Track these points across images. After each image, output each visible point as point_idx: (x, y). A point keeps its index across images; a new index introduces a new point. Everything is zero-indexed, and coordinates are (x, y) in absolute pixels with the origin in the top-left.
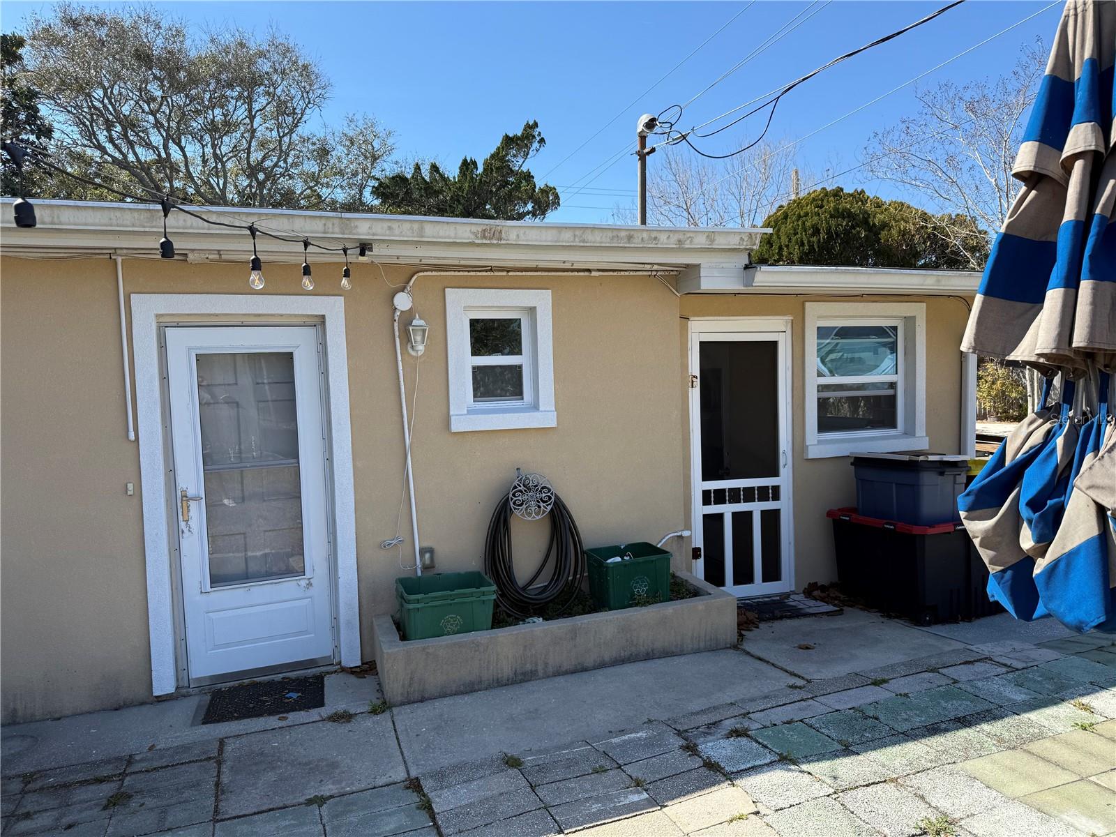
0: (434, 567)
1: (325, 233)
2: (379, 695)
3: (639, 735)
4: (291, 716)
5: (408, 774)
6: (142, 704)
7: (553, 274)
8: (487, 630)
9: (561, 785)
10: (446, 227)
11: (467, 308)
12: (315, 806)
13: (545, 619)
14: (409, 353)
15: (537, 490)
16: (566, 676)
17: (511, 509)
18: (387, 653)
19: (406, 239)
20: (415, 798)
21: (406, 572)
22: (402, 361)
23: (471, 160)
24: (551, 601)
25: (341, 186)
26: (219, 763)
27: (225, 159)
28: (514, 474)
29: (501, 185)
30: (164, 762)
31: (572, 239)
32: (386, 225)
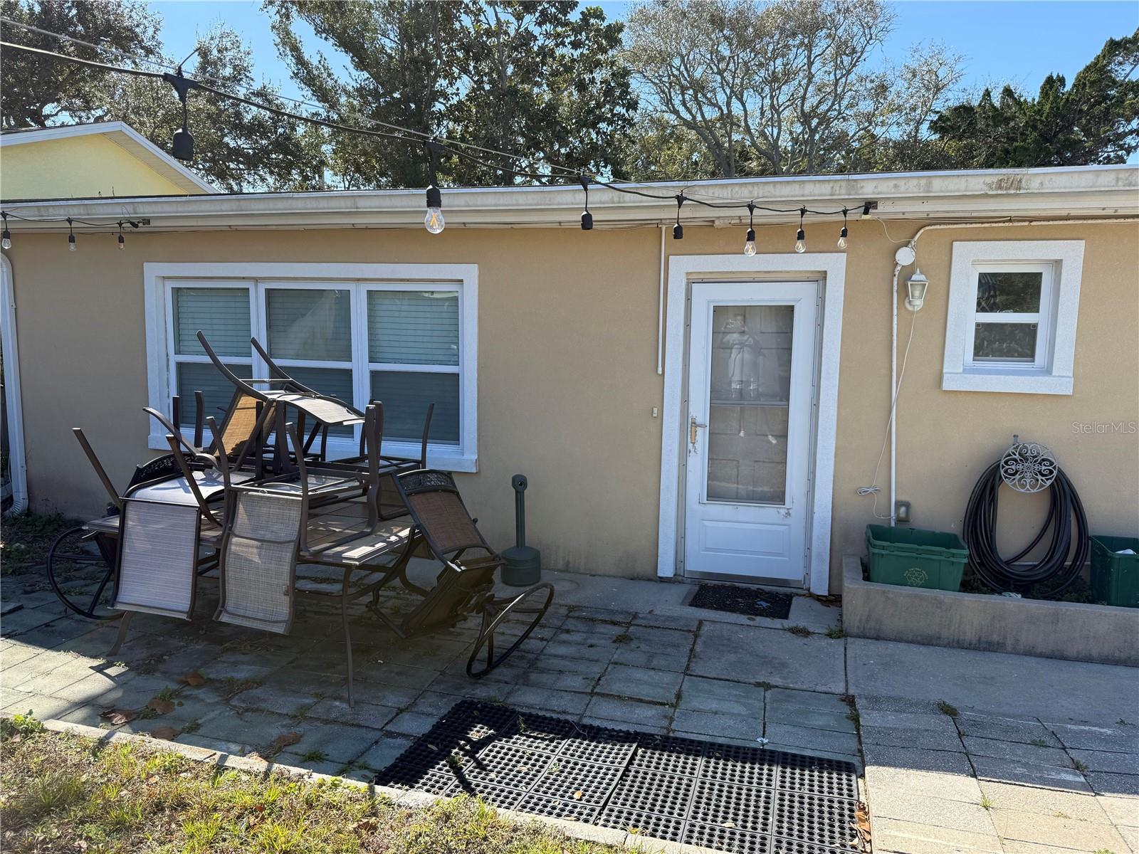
0: (908, 521)
1: (832, 195)
2: (839, 624)
3: (1102, 730)
4: (759, 619)
5: (847, 690)
6: (650, 580)
7: (1090, 222)
8: (954, 591)
9: (991, 742)
10: (956, 180)
11: (975, 263)
12: (762, 689)
13: (1024, 596)
14: (905, 308)
15: (1035, 462)
16: (1038, 659)
17: (1001, 477)
18: (848, 588)
19: (911, 195)
20: (847, 710)
21: (879, 520)
22: (897, 315)
23: (1058, 76)
24: (1037, 581)
25: (898, 123)
26: (696, 636)
27: (781, 109)
28: (1011, 440)
29: (1096, 101)
30: (656, 624)
31: (1114, 182)
32: (892, 183)
